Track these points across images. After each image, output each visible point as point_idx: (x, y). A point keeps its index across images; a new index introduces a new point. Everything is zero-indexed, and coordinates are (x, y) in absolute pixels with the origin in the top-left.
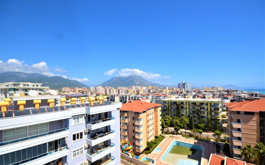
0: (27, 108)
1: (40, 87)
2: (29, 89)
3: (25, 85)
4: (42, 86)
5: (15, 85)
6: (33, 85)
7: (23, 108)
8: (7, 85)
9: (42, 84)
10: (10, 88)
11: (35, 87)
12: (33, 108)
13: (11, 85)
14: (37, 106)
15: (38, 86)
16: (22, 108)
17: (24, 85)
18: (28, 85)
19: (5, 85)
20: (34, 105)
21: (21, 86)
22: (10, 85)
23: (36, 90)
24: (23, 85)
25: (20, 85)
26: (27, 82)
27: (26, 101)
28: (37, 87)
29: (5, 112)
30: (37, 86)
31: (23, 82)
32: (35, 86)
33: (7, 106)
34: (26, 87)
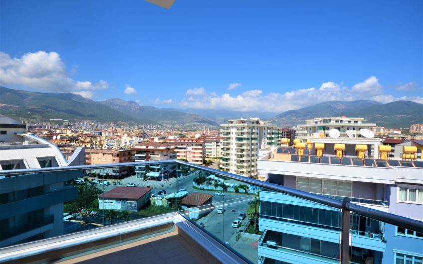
0: (326, 155)
1: (359, 124)
2: (343, 127)
3: (338, 121)
4: (363, 122)
5: (325, 121)
6: (349, 122)
8: (316, 122)
9: (363, 119)
10: (320, 127)
11: (352, 124)
12: (333, 156)
13: (321, 121)
14: (339, 154)
15: (357, 122)
16: (319, 153)
17: (336, 121)
18: (341, 121)
19: (313, 122)
20: (334, 152)
21: (333, 123)
22: (319, 121)
23: (354, 129)
24: (334, 122)
25: (332, 122)
26: (341, 117)
27: (326, 144)
28: (356, 125)
29: (301, 156)
30: (355, 122)
31: (336, 116)
32: (352, 122)
33: (303, 148)
34: (339, 124)
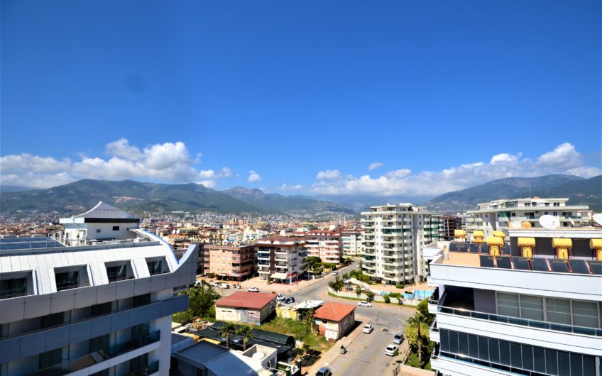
0: (540, 256)
1: (563, 206)
2: (537, 212)
3: (529, 204)
4: (567, 204)
5: (508, 204)
6: (547, 204)
7: (530, 255)
8: (495, 206)
9: (567, 199)
10: (501, 212)
11: (551, 207)
12: (552, 257)
13: (502, 205)
14: (563, 254)
15: (558, 204)
16: (527, 253)
17: (526, 204)
18: (534, 204)
19: (491, 206)
20: (554, 251)
21: (521, 206)
22: (500, 204)
23: (555, 213)
24: (524, 205)
25: (519, 205)
26: (532, 197)
27: (537, 239)
28: (556, 208)
30: (555, 204)
31: (523, 197)
32: (551, 205)
33: (498, 245)
34: (531, 208)
